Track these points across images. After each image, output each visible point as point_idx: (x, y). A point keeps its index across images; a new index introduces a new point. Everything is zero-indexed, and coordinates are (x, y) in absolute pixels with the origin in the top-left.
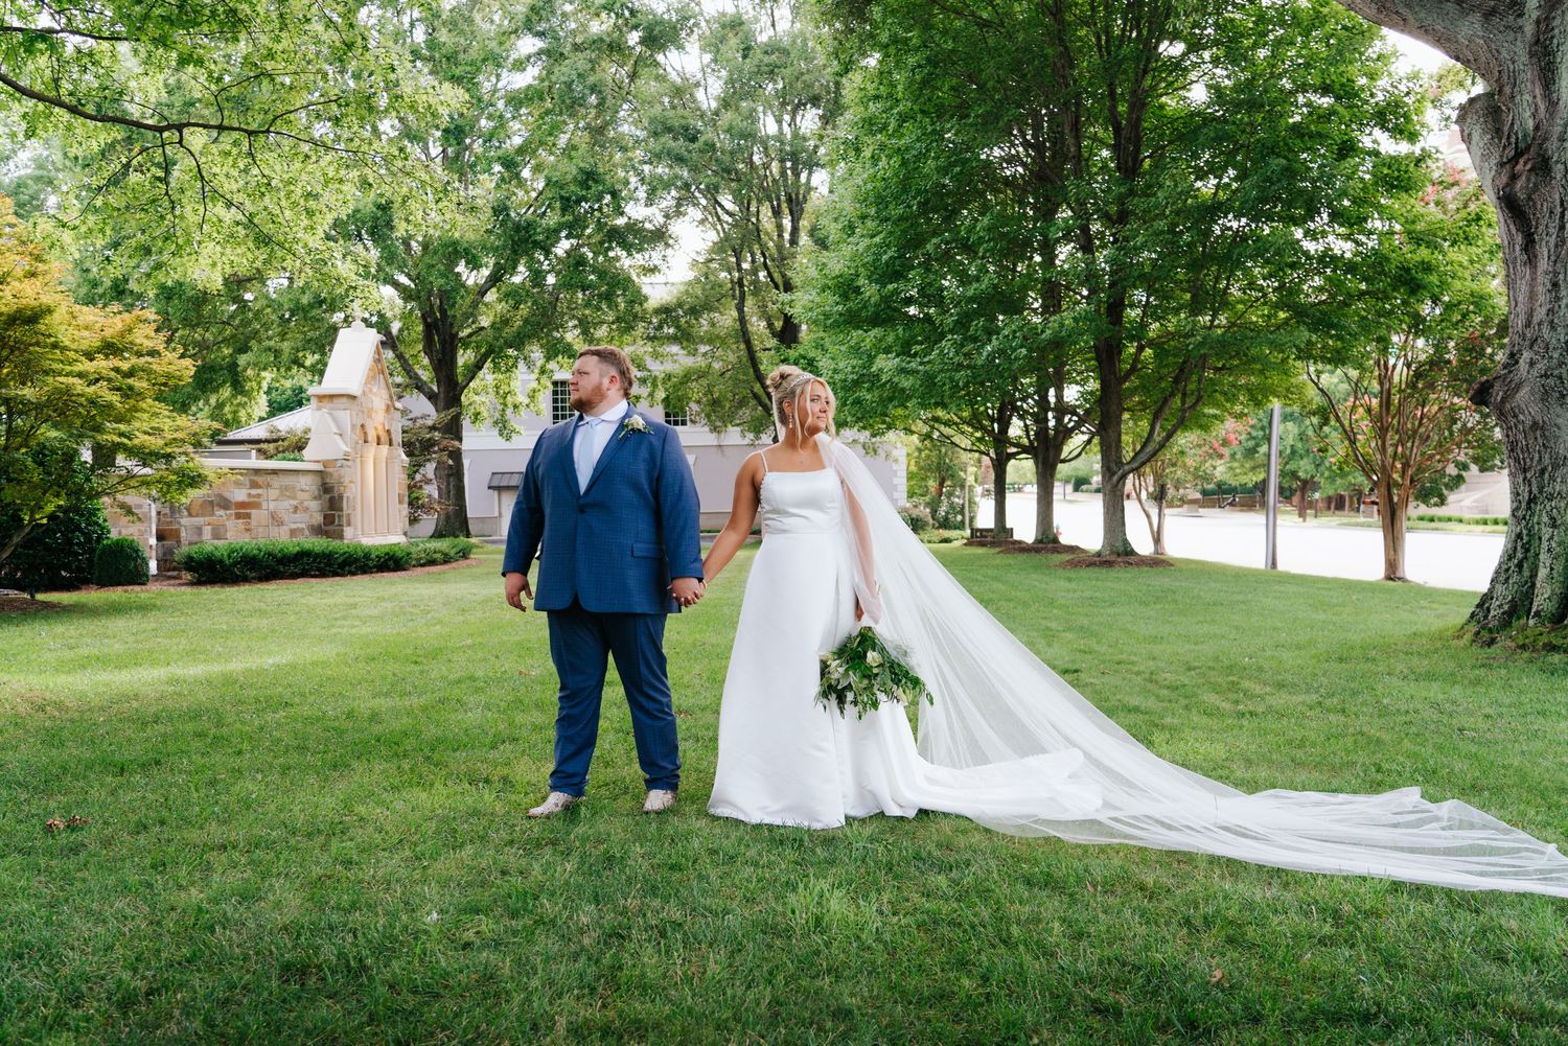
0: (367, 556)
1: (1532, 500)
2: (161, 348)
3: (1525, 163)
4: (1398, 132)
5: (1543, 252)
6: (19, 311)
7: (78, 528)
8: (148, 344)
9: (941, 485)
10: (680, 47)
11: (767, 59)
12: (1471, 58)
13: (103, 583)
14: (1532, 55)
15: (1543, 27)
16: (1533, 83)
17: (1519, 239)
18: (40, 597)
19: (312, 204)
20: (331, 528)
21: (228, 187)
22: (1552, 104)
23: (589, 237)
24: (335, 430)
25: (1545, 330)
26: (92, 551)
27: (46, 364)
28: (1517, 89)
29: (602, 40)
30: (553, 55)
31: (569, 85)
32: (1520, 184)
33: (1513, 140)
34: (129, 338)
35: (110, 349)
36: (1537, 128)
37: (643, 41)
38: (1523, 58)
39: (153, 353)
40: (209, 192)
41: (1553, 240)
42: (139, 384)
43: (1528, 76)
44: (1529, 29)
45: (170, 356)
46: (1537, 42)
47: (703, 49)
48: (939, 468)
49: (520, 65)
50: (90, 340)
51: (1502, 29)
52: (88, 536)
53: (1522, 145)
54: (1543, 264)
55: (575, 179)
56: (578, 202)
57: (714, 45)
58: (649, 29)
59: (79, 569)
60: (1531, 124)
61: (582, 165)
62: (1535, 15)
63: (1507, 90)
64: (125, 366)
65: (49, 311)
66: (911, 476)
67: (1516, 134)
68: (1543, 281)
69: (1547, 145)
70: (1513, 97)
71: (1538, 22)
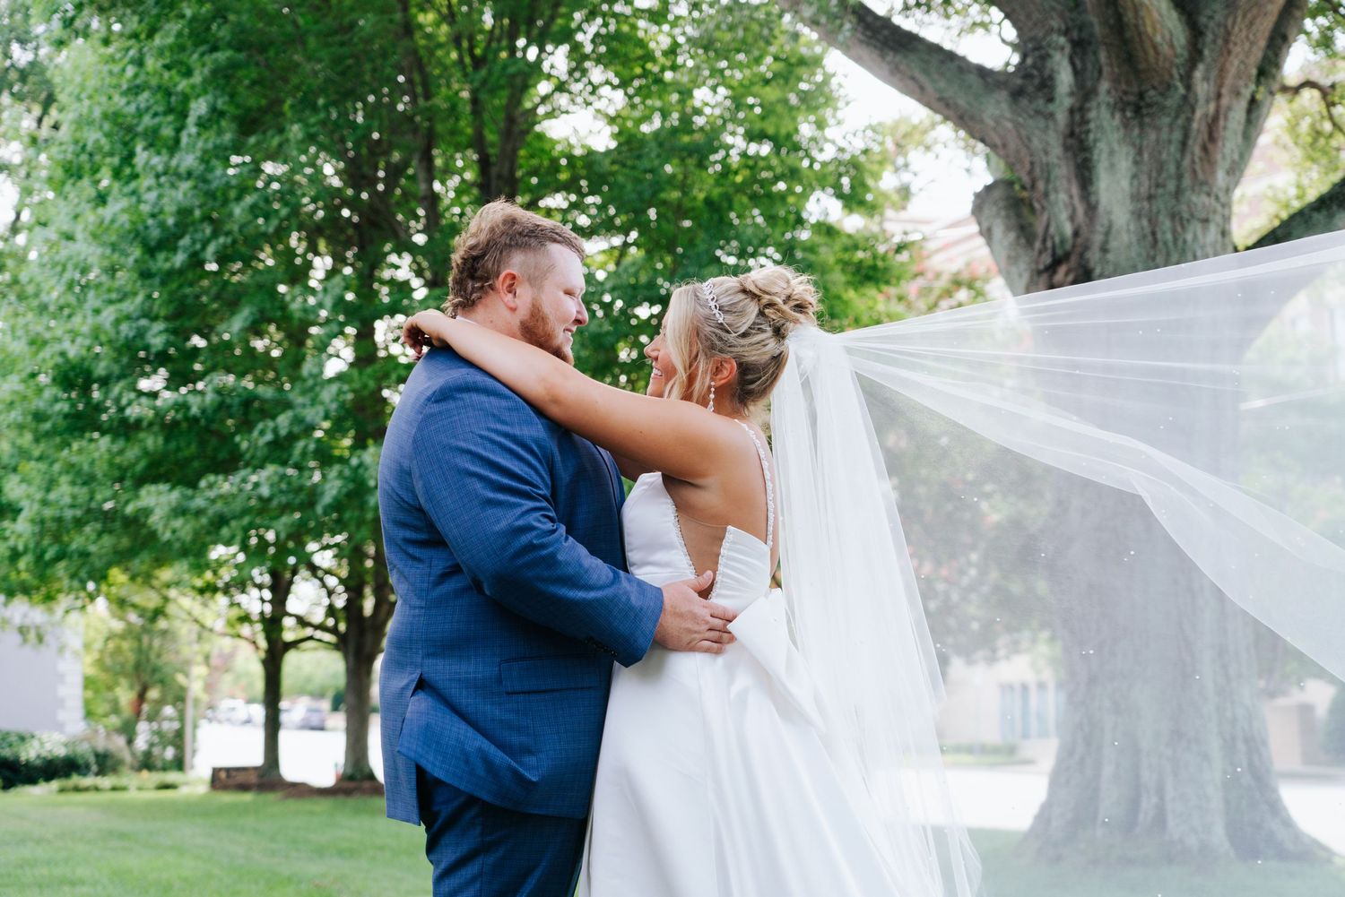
1: (1092, 680)
3: (1067, 274)
4: (853, 200)
9: (141, 697)
12: (998, 142)
14: (1066, 148)
15: (1077, 117)
16: (1069, 181)
22: (1091, 208)
28: (1051, 186)
33: (1049, 244)
36: (1076, 234)
38: (1056, 150)
43: (1063, 171)
44: (1062, 117)
46: (1072, 134)
48: (138, 667)
51: (1032, 113)
53: (1059, 252)
60: (1068, 229)
62: (1067, 102)
63: (1041, 185)
66: (88, 683)
67: (1052, 238)
69: (1089, 255)
70: (1046, 195)
71: (1072, 111)
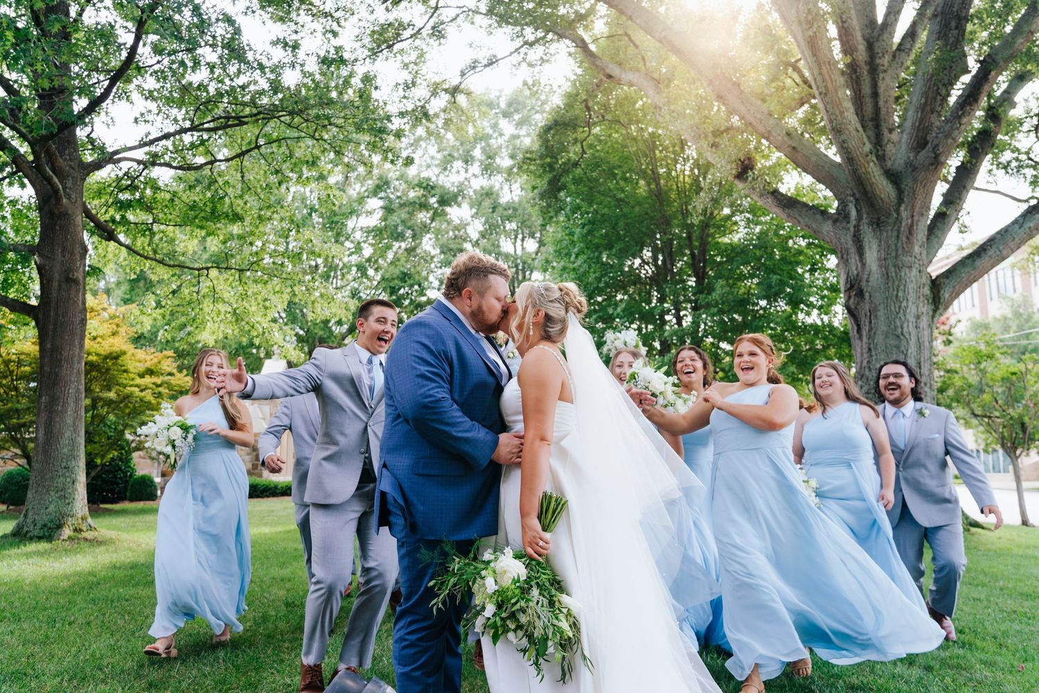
0: (276, 487)
2: (175, 371)
3: (853, 291)
5: (864, 333)
6: (111, 353)
7: (120, 469)
8: (169, 369)
10: (459, 206)
11: (505, 213)
13: (132, 500)
15: (856, 229)
16: (855, 254)
17: (855, 328)
18: (102, 506)
19: (267, 304)
20: (256, 471)
21: (226, 295)
23: (406, 307)
24: (261, 416)
25: (867, 370)
26: (127, 482)
27: (120, 381)
28: (849, 257)
29: (415, 202)
30: (388, 210)
31: (396, 227)
32: (852, 301)
33: (849, 280)
34: (159, 366)
35: (150, 372)
36: (858, 275)
37: (438, 202)
38: (850, 242)
39: (171, 374)
40: (216, 298)
41: (867, 328)
42: (163, 390)
44: (852, 229)
45: (178, 375)
46: (854, 236)
47: (471, 207)
49: (370, 213)
50: (141, 368)
51: (841, 228)
52: (125, 473)
53: (853, 283)
54: (865, 339)
55: (398, 277)
56: (399, 289)
57: (477, 204)
58: (442, 197)
59: (119, 492)
60: (855, 273)
61: (402, 269)
62: (854, 222)
63: (845, 257)
64: (159, 382)
65: (124, 353)
67: (850, 277)
68: (865, 346)
69: (862, 283)
70: (847, 260)
71: (854, 227)
